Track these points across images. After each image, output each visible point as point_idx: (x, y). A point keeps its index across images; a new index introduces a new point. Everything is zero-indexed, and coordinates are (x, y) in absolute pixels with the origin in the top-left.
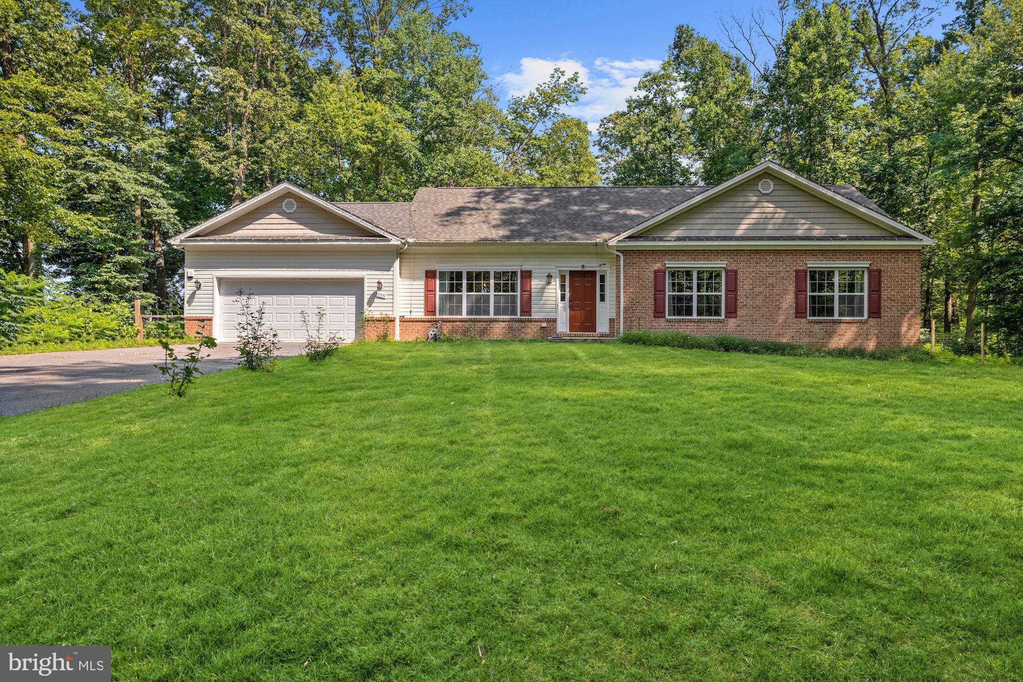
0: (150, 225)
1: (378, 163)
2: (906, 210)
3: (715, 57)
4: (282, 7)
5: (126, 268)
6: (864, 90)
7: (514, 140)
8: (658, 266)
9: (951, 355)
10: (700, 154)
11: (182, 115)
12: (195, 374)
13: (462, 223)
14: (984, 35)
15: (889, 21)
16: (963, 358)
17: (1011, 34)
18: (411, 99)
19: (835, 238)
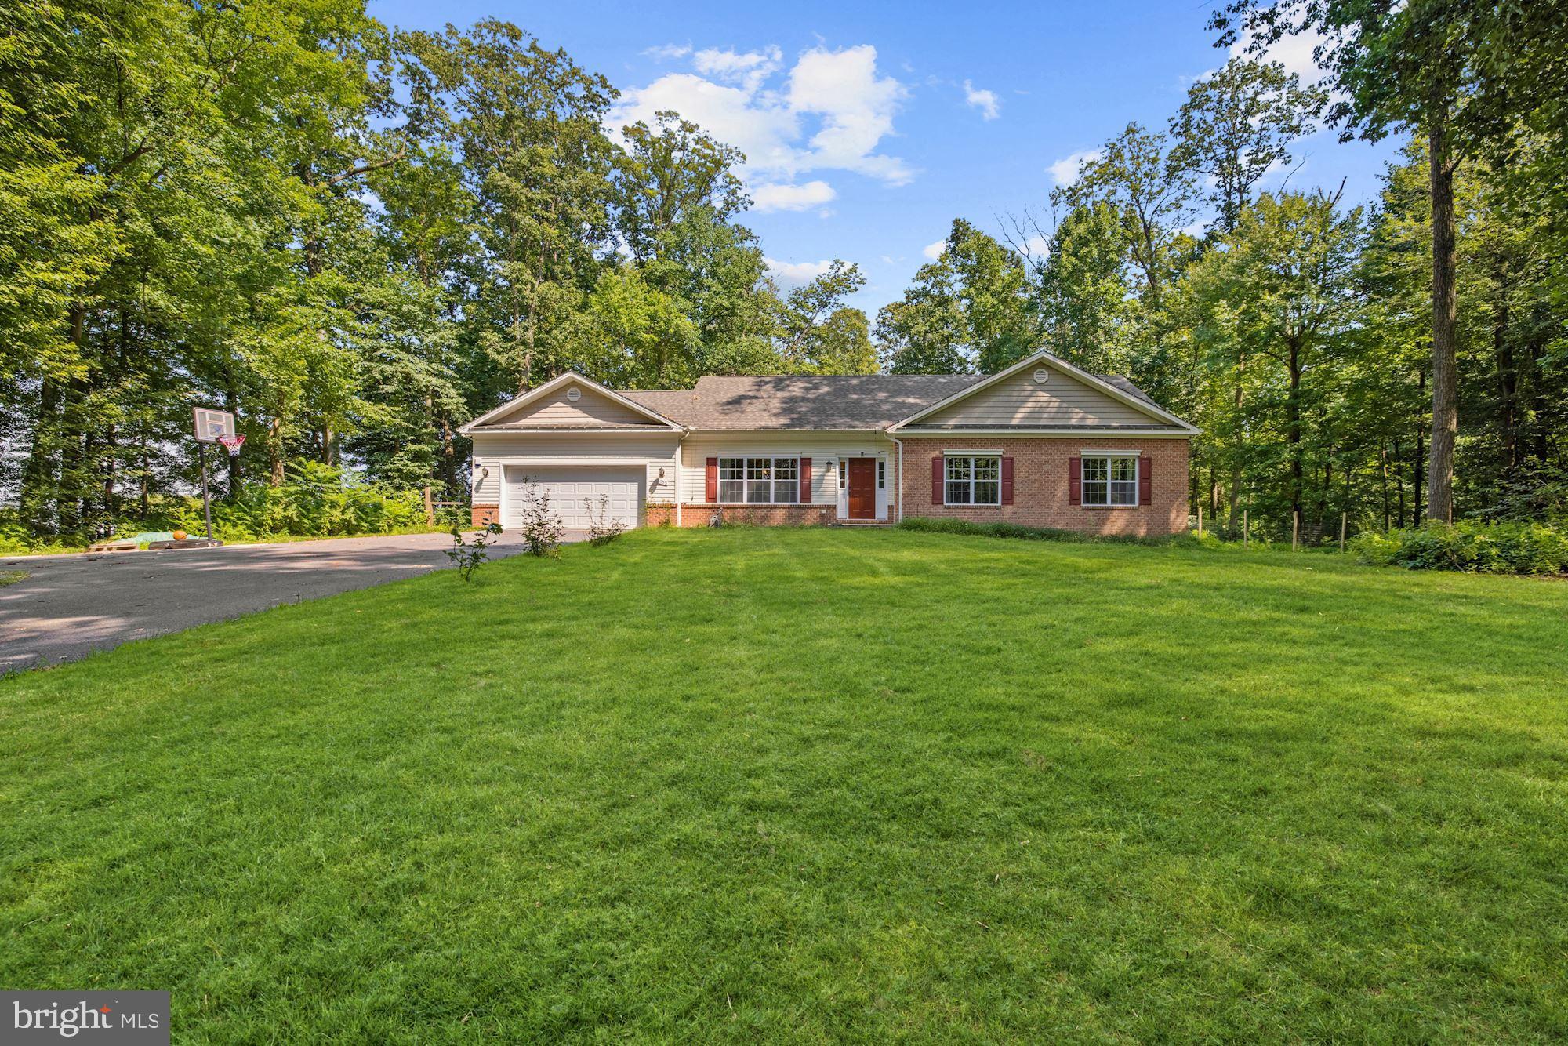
0: (440, 414)
1: (661, 352)
2: (1174, 400)
3: (991, 250)
4: (569, 202)
5: (417, 457)
6: (1133, 284)
7: (794, 330)
8: (936, 453)
9: (1217, 541)
10: (977, 344)
11: (472, 307)
12: (482, 559)
13: (742, 412)
14: (1241, 236)
15: (1156, 219)
16: (1227, 544)
17: (1266, 236)
18: (692, 290)
19: (1108, 427)
